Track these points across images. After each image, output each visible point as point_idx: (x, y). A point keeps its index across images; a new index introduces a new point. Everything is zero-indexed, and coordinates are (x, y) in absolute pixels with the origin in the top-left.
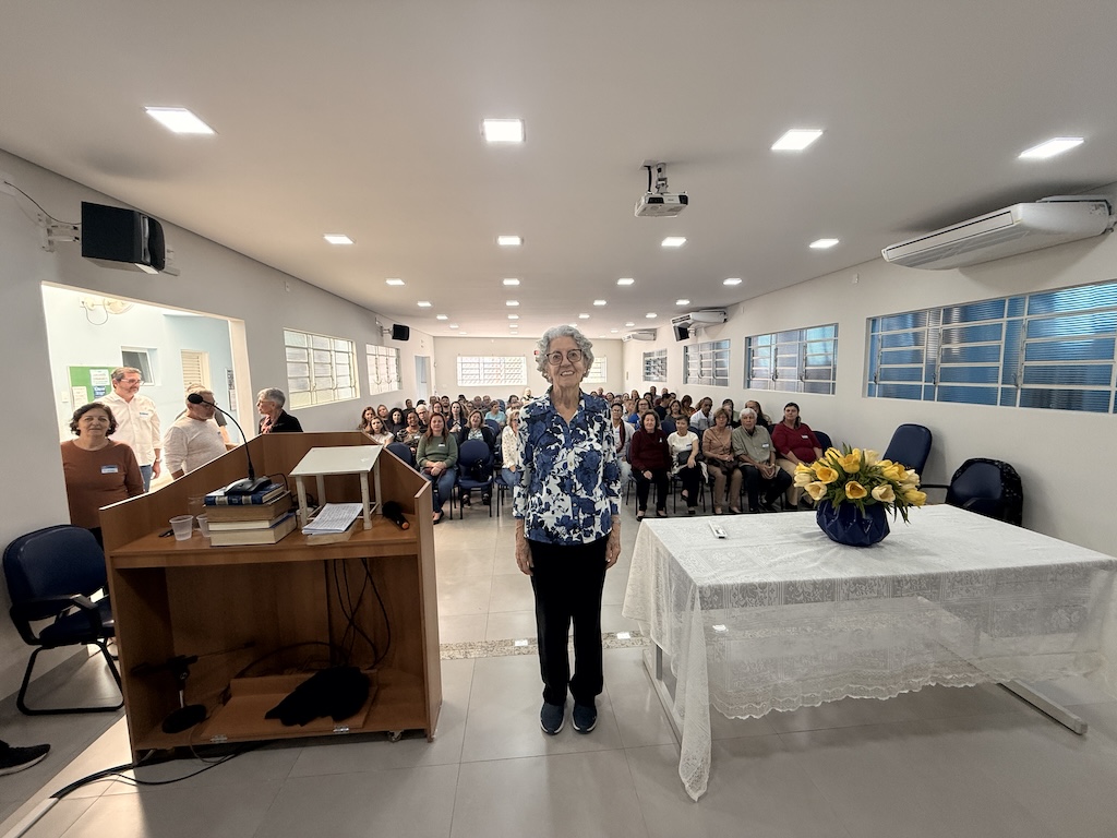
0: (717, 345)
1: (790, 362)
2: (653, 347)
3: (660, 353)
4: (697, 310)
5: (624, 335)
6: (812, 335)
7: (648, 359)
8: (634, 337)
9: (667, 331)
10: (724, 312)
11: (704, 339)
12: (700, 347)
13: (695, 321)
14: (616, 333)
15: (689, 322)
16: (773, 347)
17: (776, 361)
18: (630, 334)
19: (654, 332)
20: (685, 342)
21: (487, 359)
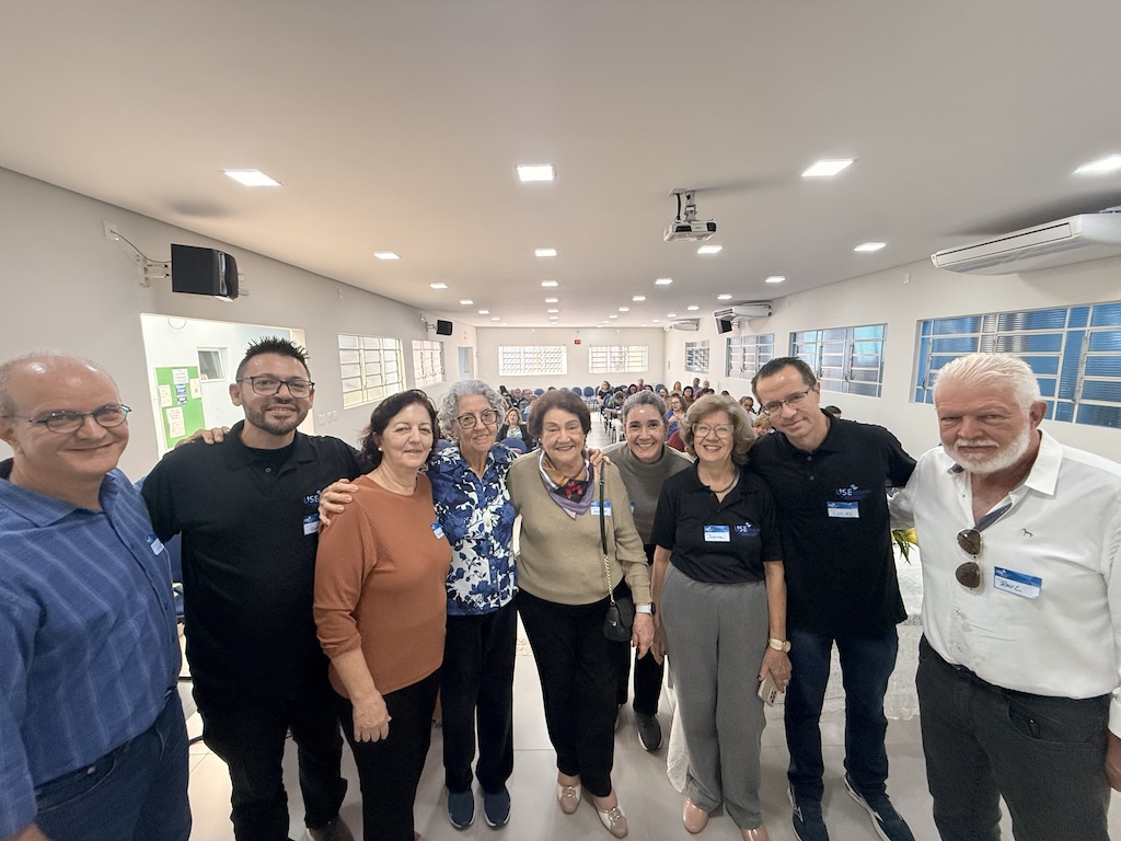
0: (762, 339)
1: (835, 362)
2: (696, 337)
3: (703, 343)
4: (740, 304)
5: (667, 325)
6: (862, 333)
7: (690, 349)
8: (676, 327)
9: (710, 322)
10: (768, 305)
11: (747, 332)
12: (743, 340)
13: (738, 315)
14: (656, 322)
15: (733, 315)
16: (819, 344)
17: (821, 358)
18: (672, 324)
19: (697, 322)
20: (728, 335)
21: (528, 349)
